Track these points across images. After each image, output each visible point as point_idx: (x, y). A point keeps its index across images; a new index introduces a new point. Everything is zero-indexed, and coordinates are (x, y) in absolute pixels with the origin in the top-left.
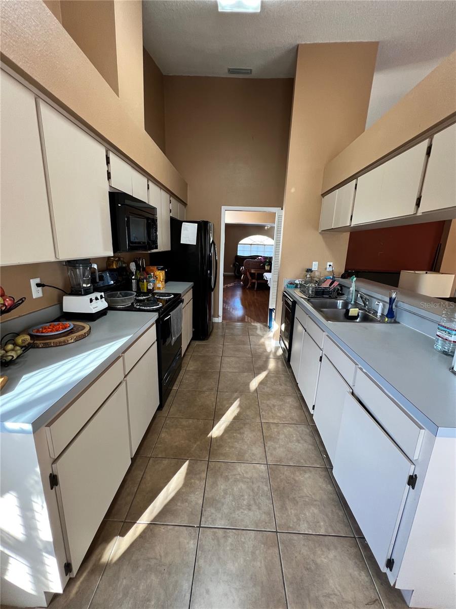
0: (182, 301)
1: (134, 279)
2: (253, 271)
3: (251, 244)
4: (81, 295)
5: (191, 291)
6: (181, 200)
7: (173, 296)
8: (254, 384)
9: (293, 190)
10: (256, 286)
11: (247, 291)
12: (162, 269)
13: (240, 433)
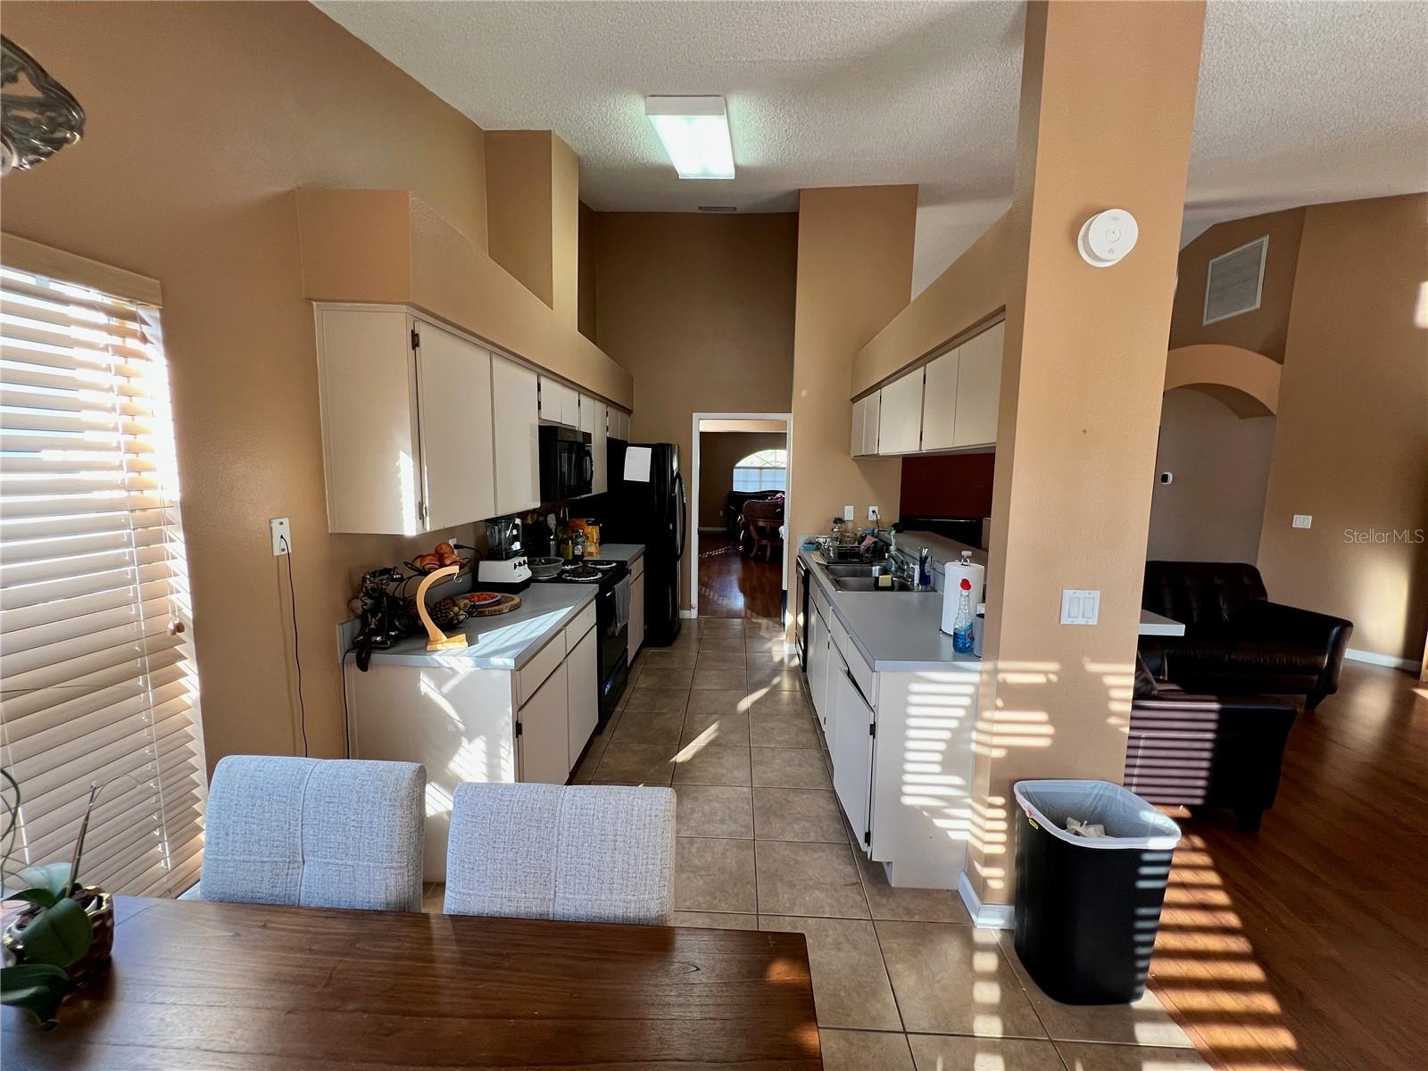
0: (629, 572)
1: (552, 540)
2: (761, 524)
3: (761, 468)
4: (502, 559)
5: (642, 557)
6: (622, 407)
7: (614, 564)
8: (745, 704)
9: (804, 393)
10: (768, 553)
11: (752, 563)
12: (594, 524)
13: (718, 758)
